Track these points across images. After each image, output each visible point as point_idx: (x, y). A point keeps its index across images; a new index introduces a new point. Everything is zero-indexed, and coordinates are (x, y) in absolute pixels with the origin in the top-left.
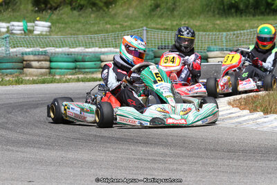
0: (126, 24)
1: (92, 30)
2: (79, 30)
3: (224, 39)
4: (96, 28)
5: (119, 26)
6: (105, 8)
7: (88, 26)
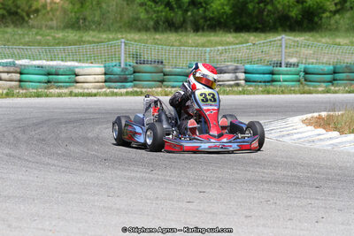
0: (57, 36)
1: (23, 41)
2: (8, 41)
3: (207, 56)
4: (27, 40)
5: (50, 38)
6: (26, 18)
7: (17, 37)
